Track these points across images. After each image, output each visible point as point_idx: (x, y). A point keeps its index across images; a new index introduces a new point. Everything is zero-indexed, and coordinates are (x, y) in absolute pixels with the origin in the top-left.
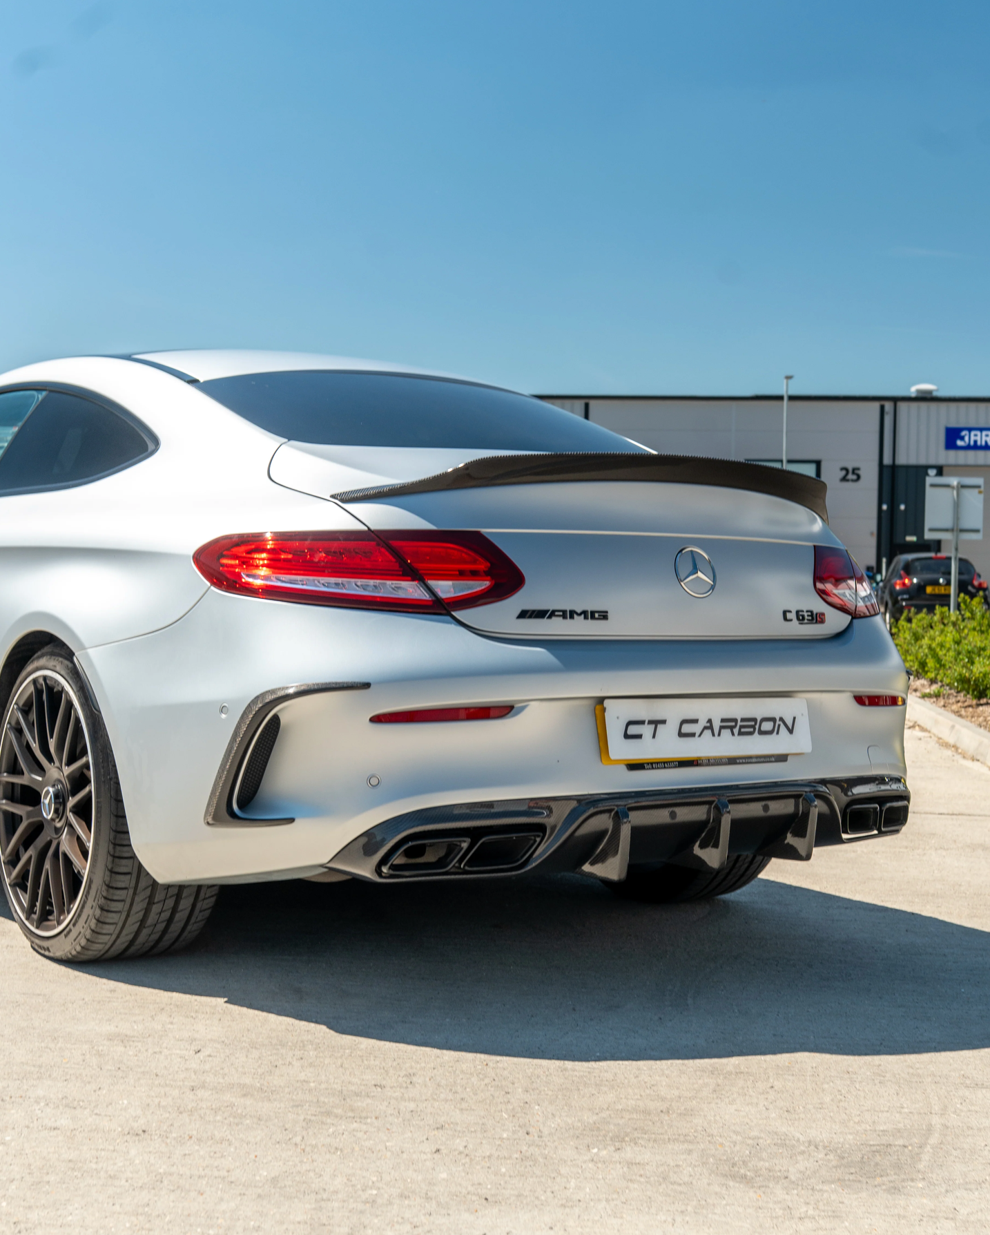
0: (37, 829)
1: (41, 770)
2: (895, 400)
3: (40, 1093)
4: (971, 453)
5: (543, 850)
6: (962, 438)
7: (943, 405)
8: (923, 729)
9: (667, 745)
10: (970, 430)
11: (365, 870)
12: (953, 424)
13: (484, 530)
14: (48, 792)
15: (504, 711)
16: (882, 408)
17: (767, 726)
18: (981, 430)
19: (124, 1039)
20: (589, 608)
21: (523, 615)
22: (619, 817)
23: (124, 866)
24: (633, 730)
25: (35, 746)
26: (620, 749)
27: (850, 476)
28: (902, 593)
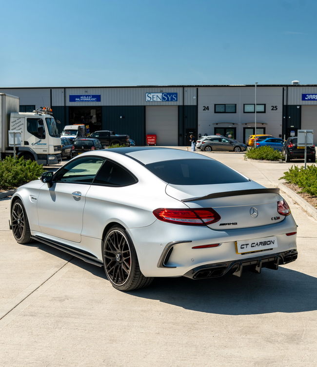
0: (115, 262)
1: (115, 250)
2: (287, 86)
3: (135, 325)
4: (309, 101)
5: (225, 272)
6: (307, 97)
7: (301, 88)
8: (298, 205)
9: (249, 249)
10: (309, 95)
11: (191, 277)
12: (304, 93)
13: (212, 208)
14: (118, 256)
15: (217, 245)
16: (283, 88)
17: (269, 243)
18: (312, 95)
19: (145, 311)
20: (233, 222)
21: (221, 225)
22: (241, 264)
23: (138, 273)
24: (242, 247)
25: (115, 246)
26: (240, 251)
27: (274, 109)
28: (290, 148)
